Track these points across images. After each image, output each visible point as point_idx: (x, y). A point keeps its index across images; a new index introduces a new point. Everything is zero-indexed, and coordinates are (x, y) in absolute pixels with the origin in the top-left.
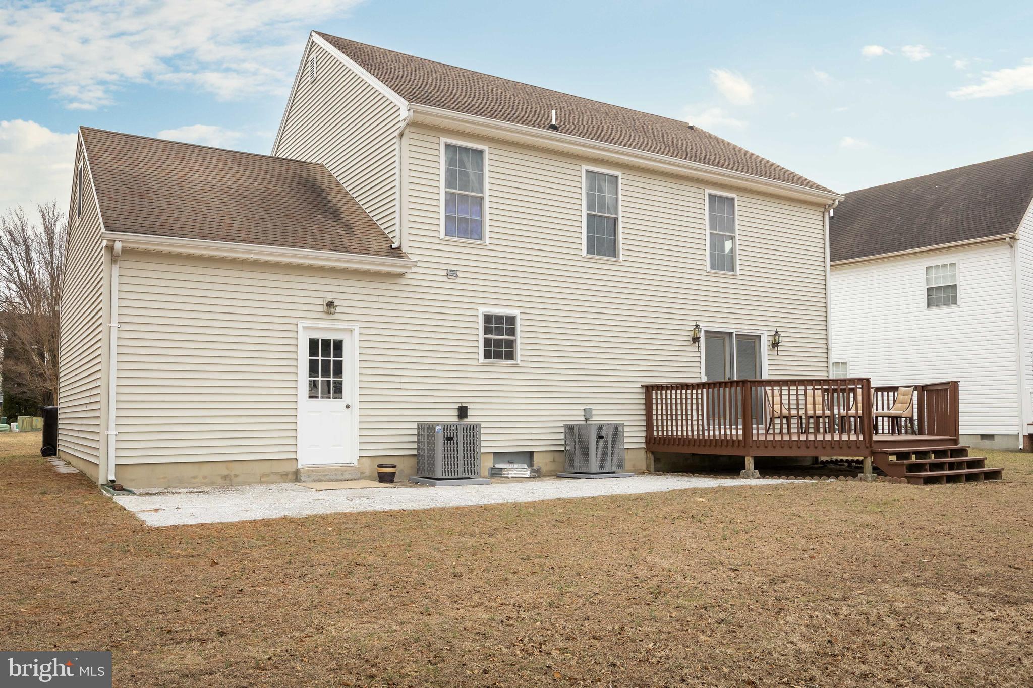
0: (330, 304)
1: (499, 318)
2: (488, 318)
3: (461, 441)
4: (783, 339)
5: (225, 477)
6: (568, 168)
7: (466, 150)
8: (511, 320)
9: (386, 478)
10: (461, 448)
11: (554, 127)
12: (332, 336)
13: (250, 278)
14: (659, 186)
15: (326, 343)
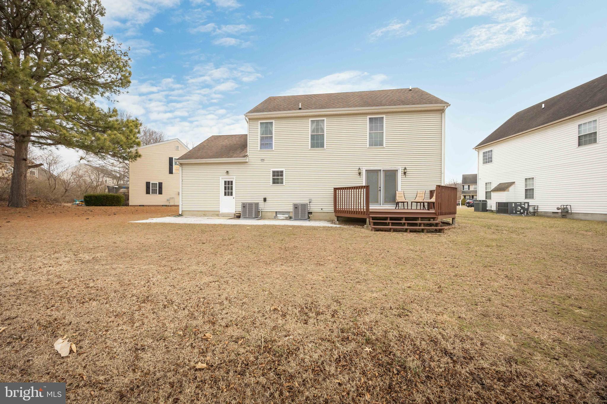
0: (227, 172)
1: (278, 172)
2: (274, 172)
3: (247, 208)
4: (408, 171)
5: (204, 214)
6: (304, 121)
7: (267, 123)
8: (282, 172)
9: (239, 217)
10: (247, 209)
11: (300, 109)
12: (230, 180)
13: (210, 167)
14: (344, 120)
15: (229, 182)
